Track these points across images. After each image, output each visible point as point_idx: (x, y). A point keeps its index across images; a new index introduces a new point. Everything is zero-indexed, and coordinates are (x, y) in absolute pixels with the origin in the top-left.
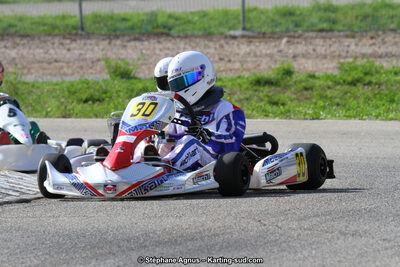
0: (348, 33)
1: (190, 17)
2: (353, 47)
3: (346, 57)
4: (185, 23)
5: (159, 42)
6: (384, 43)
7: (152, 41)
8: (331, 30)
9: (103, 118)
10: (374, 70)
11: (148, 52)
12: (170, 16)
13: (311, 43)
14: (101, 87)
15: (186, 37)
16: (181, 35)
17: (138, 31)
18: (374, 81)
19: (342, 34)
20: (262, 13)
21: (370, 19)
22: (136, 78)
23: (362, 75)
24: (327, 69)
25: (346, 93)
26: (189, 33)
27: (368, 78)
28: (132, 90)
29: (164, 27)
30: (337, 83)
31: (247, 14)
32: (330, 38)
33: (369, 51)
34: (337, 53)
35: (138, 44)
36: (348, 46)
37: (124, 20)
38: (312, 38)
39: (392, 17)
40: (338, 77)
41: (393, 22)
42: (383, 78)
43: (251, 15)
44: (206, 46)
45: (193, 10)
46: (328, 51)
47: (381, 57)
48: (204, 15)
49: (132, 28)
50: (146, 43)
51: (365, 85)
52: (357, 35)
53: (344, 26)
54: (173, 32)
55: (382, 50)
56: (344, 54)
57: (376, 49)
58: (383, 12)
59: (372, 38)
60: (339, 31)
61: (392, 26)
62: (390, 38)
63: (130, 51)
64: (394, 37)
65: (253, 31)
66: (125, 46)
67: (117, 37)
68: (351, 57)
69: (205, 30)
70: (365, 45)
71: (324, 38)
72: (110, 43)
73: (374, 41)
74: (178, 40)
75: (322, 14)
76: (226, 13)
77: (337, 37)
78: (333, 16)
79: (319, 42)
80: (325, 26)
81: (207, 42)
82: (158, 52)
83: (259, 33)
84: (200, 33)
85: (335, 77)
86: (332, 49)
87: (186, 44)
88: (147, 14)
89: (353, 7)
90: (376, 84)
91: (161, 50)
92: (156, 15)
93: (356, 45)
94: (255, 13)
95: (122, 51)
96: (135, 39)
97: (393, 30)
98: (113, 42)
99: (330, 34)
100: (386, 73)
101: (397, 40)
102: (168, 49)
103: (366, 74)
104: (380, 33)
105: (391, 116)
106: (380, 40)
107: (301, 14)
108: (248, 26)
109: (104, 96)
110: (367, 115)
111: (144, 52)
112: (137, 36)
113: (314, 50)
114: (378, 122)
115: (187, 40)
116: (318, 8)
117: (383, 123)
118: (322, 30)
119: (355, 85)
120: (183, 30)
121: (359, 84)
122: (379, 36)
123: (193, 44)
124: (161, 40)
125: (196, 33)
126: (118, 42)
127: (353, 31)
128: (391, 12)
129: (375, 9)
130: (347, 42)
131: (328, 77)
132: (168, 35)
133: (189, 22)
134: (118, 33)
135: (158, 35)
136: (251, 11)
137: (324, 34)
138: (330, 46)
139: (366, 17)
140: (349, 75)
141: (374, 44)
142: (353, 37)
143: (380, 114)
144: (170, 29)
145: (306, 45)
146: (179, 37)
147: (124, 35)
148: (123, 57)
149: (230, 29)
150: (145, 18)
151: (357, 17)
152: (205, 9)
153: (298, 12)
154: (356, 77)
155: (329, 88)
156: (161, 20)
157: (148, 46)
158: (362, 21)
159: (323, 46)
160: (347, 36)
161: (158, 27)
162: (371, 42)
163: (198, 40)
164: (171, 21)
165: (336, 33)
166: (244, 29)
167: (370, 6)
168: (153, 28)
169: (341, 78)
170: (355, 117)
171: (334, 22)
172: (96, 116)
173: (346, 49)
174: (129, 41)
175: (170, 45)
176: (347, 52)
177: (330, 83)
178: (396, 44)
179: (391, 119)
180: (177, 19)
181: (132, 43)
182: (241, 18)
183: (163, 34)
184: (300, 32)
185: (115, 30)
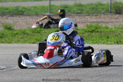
0: (87, 14)
1: (30, 8)
2: (89, 19)
3: (87, 23)
4: (29, 10)
5: (20, 17)
6: (100, 17)
7: (17, 17)
8: (81, 13)
9: (5, 43)
10: (98, 27)
11: (16, 21)
12: (23, 8)
13: (74, 18)
14: (1, 33)
15: (29, 15)
16: (28, 14)
17: (12, 13)
18: (99, 31)
19: (85, 14)
20: (56, 7)
21: (95, 9)
22: (13, 30)
23: (95, 29)
24: (81, 27)
25: (89, 35)
26: (30, 14)
27: (97, 30)
28: (13, 34)
29: (21, 12)
30: (86, 32)
31: (51, 7)
32: (81, 16)
33: (95, 20)
34: (84, 21)
35: (12, 17)
36: (88, 19)
37: (7, 9)
38: (74, 16)
39: (103, 9)
40: (86, 29)
41: (103, 10)
42: (102, 30)
43: (53, 8)
44: (37, 19)
45: (32, 6)
46: (80, 21)
47: (99, 22)
48: (35, 7)
49: (10, 12)
50: (15, 17)
51: (96, 32)
52: (91, 15)
53: (86, 11)
54: (25, 13)
55: (100, 20)
56: (86, 22)
57: (98, 20)
58: (100, 7)
59: (96, 16)
60: (84, 13)
61: (103, 12)
62: (102, 16)
63: (9, 20)
64: (104, 16)
65: (53, 13)
66: (7, 19)
67: (4, 15)
68: (89, 23)
69: (36, 13)
70: (93, 18)
71: (78, 16)
72: (2, 17)
73: (96, 17)
74: (26, 16)
75: (78, 7)
76: (43, 7)
77: (83, 16)
78: (82, 8)
79: (77, 17)
80: (79, 11)
81: (37, 17)
82: (19, 20)
83: (56, 14)
84: (34, 14)
85: (85, 29)
86: (82, 20)
87: (29, 18)
88: (15, 7)
89: (89, 5)
90: (100, 32)
91: (20, 20)
92: (18, 7)
93: (90, 18)
94: (54, 7)
95: (6, 20)
96: (11, 16)
97: (104, 13)
98: (3, 17)
99: (81, 14)
100: (103, 28)
101: (105, 17)
102: (23, 19)
103: (96, 28)
104: (99, 14)
105: (109, 43)
106: (99, 16)
107: (70, 7)
108: (51, 11)
109: (3, 36)
110: (100, 43)
111: (14, 20)
112: (12, 15)
113: (75, 20)
114: (104, 45)
115: (30, 16)
116: (76, 5)
117: (106, 45)
118: (78, 13)
119: (92, 32)
120: (28, 13)
121: (94, 32)
122: (98, 15)
123: (32, 18)
124: (21, 16)
125: (33, 14)
126: (5, 17)
127: (89, 13)
128: (102, 7)
129: (97, 6)
130: (87, 17)
131: (83, 29)
132: (23, 15)
133: (30, 10)
134: (5, 14)
135: (19, 14)
136: (52, 6)
137: (78, 14)
138: (81, 19)
139: (93, 9)
140: (90, 29)
141: (96, 18)
142: (89, 16)
143: (104, 42)
144: (23, 12)
145: (72, 18)
146: (27, 15)
147: (7, 14)
148: (7, 22)
149: (45, 12)
150: (14, 8)
151: (90, 9)
152: (36, 5)
153: (69, 7)
154: (93, 29)
155: (83, 33)
156: (20, 9)
157: (16, 18)
158: (92, 10)
159: (78, 19)
160: (87, 15)
161: (19, 11)
162: (95, 17)
163: (33, 16)
164: (24, 10)
165: (83, 14)
166: (50, 12)
167: (95, 5)
168: (17, 12)
169: (87, 30)
170: (96, 43)
171: (82, 10)
172: (2, 43)
173: (87, 20)
174: (9, 17)
175: (23, 18)
176: (87, 21)
177: (84, 32)
178: (104, 18)
179: (109, 44)
180: (26, 9)
181: (10, 17)
182: (49, 8)
183: (21, 14)
184: (70, 14)
185: (3, 13)
